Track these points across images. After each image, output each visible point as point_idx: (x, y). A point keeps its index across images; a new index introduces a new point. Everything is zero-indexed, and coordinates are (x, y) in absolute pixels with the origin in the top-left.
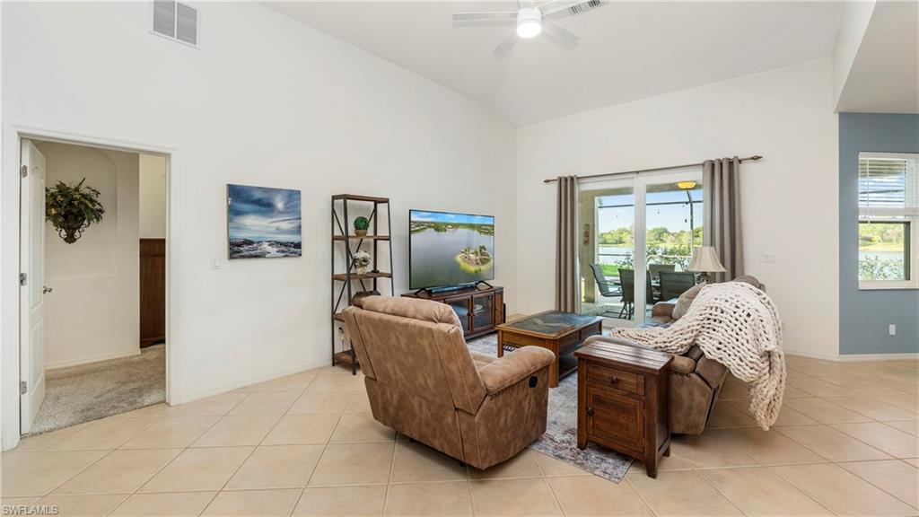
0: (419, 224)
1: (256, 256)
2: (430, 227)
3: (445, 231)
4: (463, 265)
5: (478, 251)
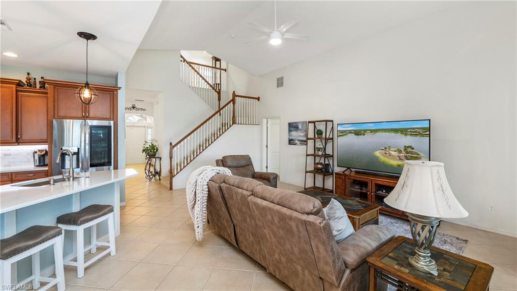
0: (342, 132)
1: (294, 144)
2: (351, 133)
3: (364, 135)
4: (383, 158)
5: (403, 150)
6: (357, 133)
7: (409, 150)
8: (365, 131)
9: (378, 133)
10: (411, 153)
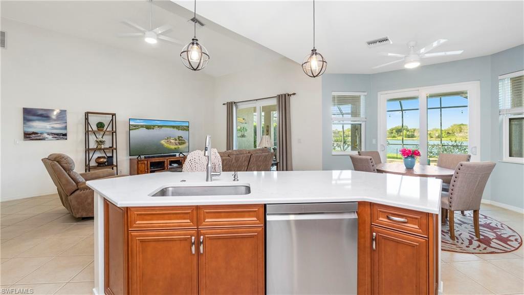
0: (135, 126)
2: (143, 127)
3: (153, 129)
4: (166, 145)
5: (177, 138)
6: (148, 127)
7: (180, 138)
8: (154, 126)
9: (163, 128)
10: (181, 140)
